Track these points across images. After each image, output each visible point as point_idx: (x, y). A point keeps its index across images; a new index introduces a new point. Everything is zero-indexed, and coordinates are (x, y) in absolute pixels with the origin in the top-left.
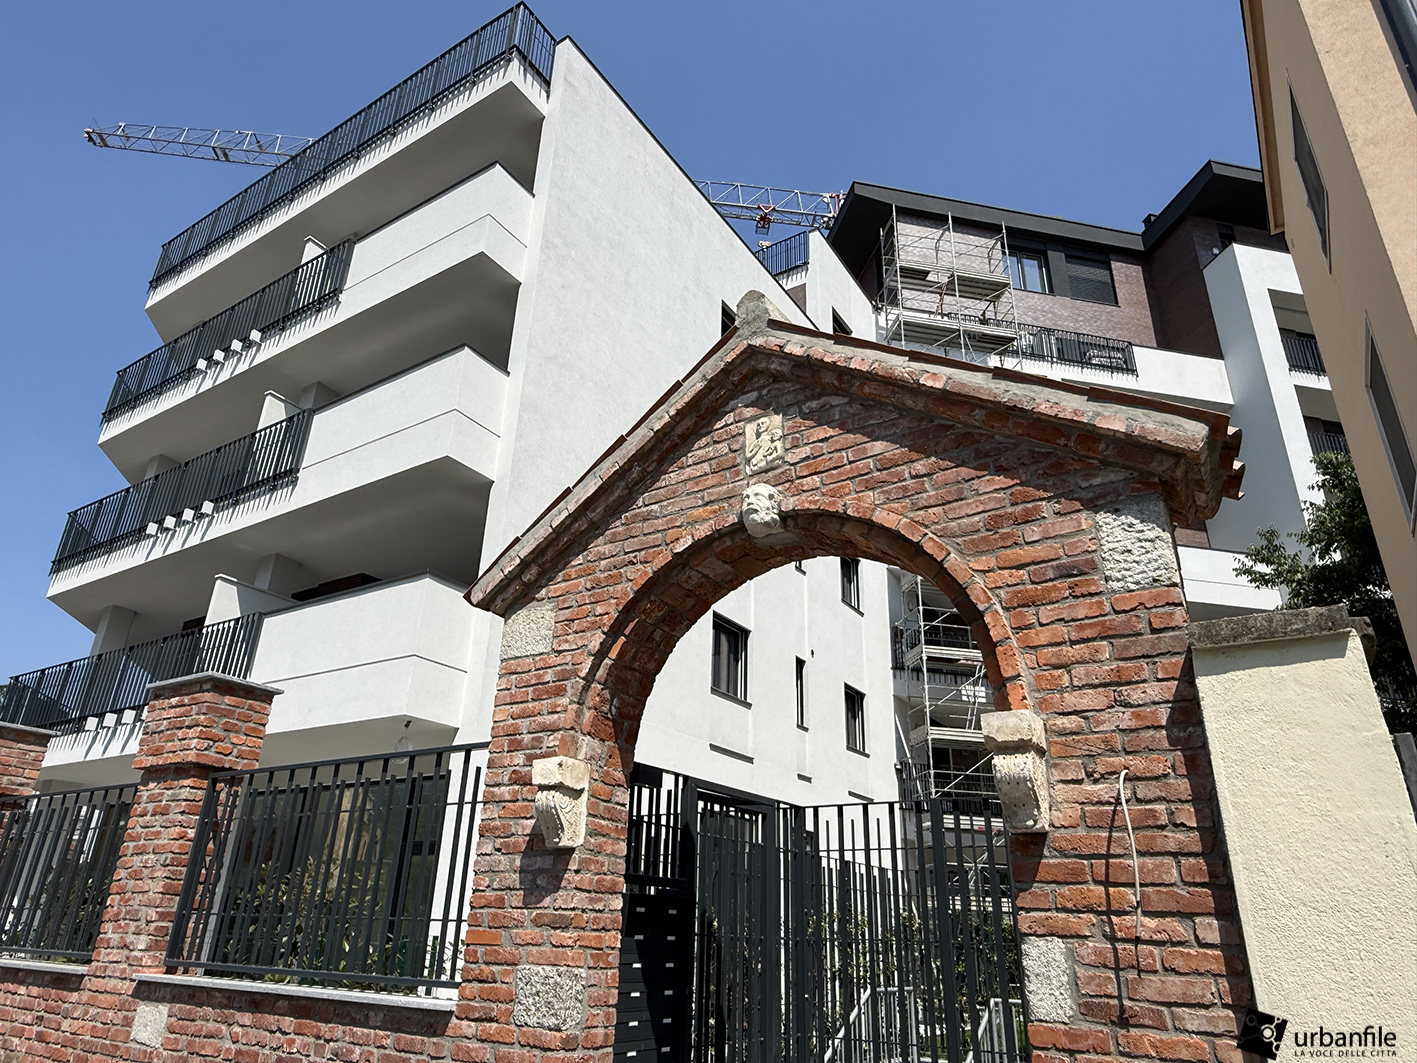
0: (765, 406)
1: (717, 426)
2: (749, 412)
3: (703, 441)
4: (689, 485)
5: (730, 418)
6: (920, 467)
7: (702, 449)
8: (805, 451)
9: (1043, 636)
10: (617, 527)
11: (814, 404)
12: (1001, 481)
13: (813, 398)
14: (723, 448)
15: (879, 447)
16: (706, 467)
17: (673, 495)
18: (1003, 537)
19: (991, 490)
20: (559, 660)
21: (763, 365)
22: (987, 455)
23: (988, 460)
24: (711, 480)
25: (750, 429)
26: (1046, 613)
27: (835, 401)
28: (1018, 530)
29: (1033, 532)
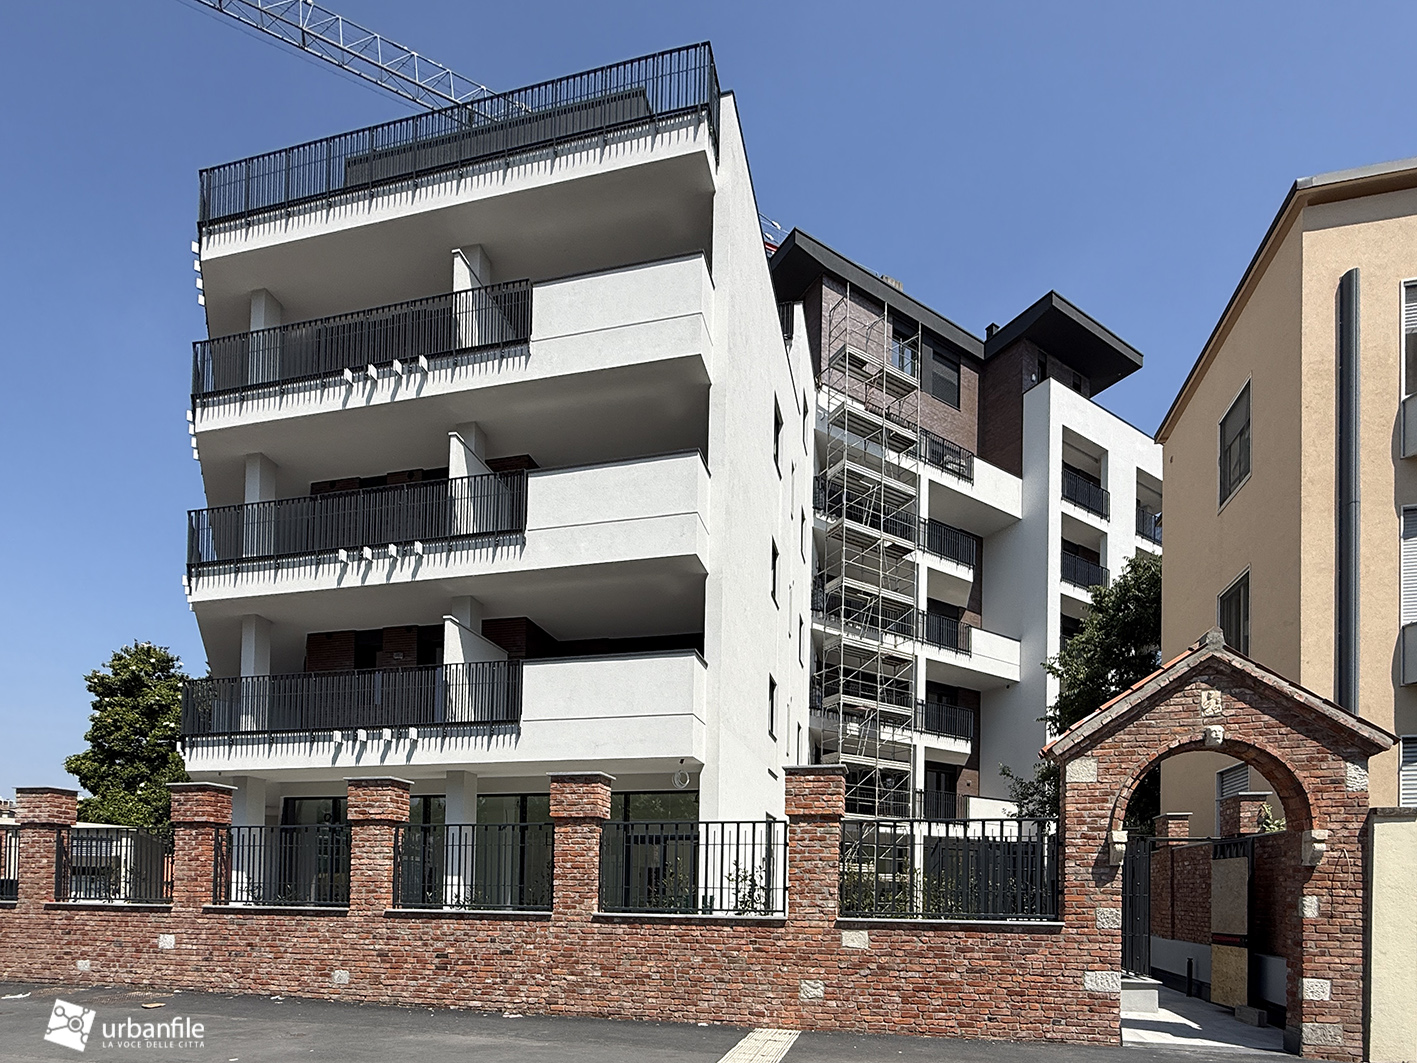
0: (1213, 685)
1: (1187, 688)
2: (1204, 686)
3: (1179, 694)
4: (1172, 714)
5: (1193, 686)
6: (1283, 730)
7: (1177, 699)
8: (1233, 712)
9: (1324, 803)
10: (1131, 728)
11: (1237, 690)
12: (1315, 743)
13: (1236, 687)
14: (1190, 700)
15: (1266, 718)
16: (1181, 708)
17: (1163, 717)
18: (1314, 765)
19: (1310, 747)
20: (1102, 786)
21: (1216, 666)
22: (1311, 732)
23: (1311, 734)
24: (1184, 715)
25: (1204, 694)
26: (1325, 795)
27: (1248, 691)
28: (1319, 764)
29: (1324, 765)
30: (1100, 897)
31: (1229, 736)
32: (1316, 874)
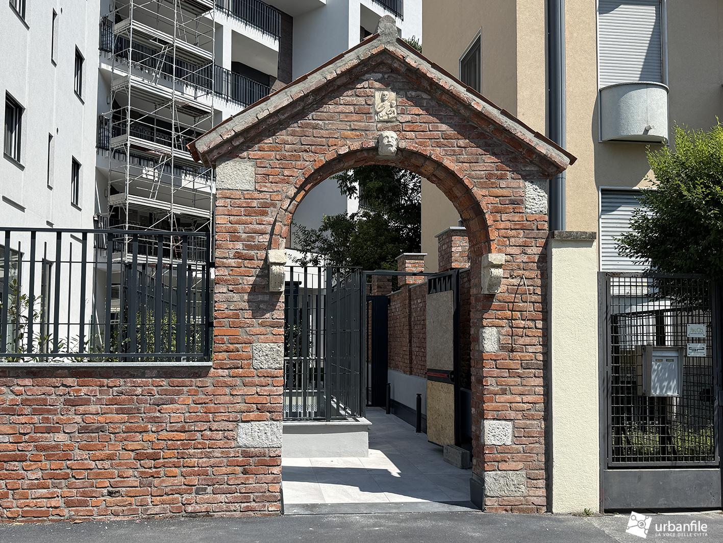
0: (387, 84)
1: (359, 86)
2: (377, 85)
3: (350, 93)
4: (342, 116)
5: (365, 84)
6: (462, 142)
7: (347, 97)
8: (408, 118)
9: (502, 225)
10: (295, 127)
11: (413, 94)
12: (494, 159)
13: (413, 89)
14: (362, 100)
15: (444, 127)
16: (352, 108)
17: (331, 119)
18: (492, 183)
19: (489, 162)
20: (261, 196)
21: (390, 62)
22: (489, 146)
23: (489, 147)
24: (355, 117)
25: (378, 95)
26: (504, 217)
27: (425, 96)
28: (497, 181)
29: (503, 184)
30: (258, 329)
31: (403, 144)
32: (495, 303)
